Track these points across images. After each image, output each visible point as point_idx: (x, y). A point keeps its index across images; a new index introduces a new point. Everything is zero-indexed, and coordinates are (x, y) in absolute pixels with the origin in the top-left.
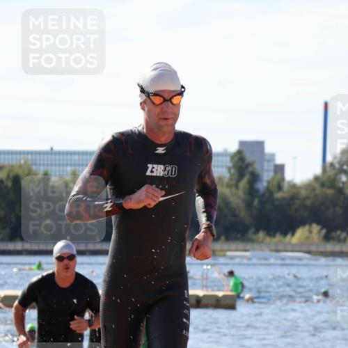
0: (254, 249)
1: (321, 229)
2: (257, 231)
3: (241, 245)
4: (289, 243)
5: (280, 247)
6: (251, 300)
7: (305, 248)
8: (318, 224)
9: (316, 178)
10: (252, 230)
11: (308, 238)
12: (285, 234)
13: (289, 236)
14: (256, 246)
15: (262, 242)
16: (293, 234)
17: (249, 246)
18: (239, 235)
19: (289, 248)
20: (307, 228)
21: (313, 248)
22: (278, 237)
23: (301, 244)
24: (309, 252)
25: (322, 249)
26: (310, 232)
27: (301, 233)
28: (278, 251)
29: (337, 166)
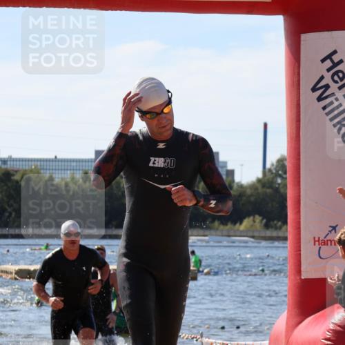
0: (211, 235)
1: (263, 219)
2: (213, 221)
3: (201, 232)
4: (238, 230)
5: (231, 234)
7: (251, 234)
8: (260, 215)
9: (259, 181)
10: (210, 220)
11: (252, 226)
12: (235, 223)
13: (238, 225)
14: (213, 232)
15: (217, 229)
16: (241, 223)
17: (207, 232)
19: (238, 233)
20: (251, 218)
21: (256, 234)
22: (230, 226)
23: (247, 230)
24: (253, 237)
25: (263, 234)
26: (254, 221)
27: (246, 222)
28: (229, 236)
29: (274, 171)
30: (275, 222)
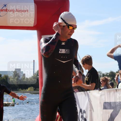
0: (19, 93)
1: (33, 88)
2: (19, 89)
4: (26, 91)
5: (25, 92)
6: (18, 104)
7: (30, 92)
8: (33, 87)
10: (18, 88)
11: (31, 90)
12: (25, 89)
13: (26, 90)
14: (19, 92)
15: (20, 91)
16: (27, 89)
18: (15, 90)
19: (26, 92)
20: (30, 88)
21: (32, 92)
22: (24, 90)
23: (29, 91)
24: (31, 93)
25: (34, 92)
26: (31, 89)
27: (29, 89)
28: (24, 93)
29: (37, 74)
30: (37, 89)
